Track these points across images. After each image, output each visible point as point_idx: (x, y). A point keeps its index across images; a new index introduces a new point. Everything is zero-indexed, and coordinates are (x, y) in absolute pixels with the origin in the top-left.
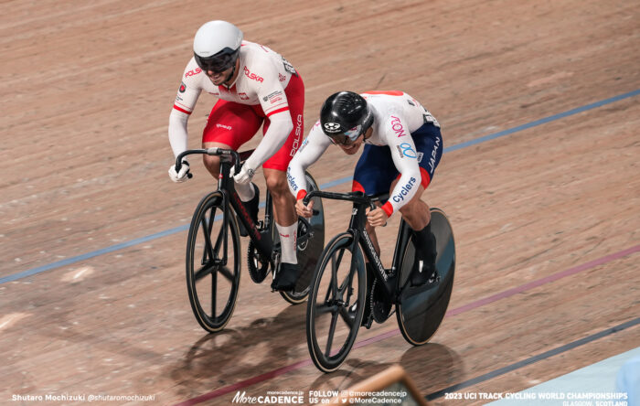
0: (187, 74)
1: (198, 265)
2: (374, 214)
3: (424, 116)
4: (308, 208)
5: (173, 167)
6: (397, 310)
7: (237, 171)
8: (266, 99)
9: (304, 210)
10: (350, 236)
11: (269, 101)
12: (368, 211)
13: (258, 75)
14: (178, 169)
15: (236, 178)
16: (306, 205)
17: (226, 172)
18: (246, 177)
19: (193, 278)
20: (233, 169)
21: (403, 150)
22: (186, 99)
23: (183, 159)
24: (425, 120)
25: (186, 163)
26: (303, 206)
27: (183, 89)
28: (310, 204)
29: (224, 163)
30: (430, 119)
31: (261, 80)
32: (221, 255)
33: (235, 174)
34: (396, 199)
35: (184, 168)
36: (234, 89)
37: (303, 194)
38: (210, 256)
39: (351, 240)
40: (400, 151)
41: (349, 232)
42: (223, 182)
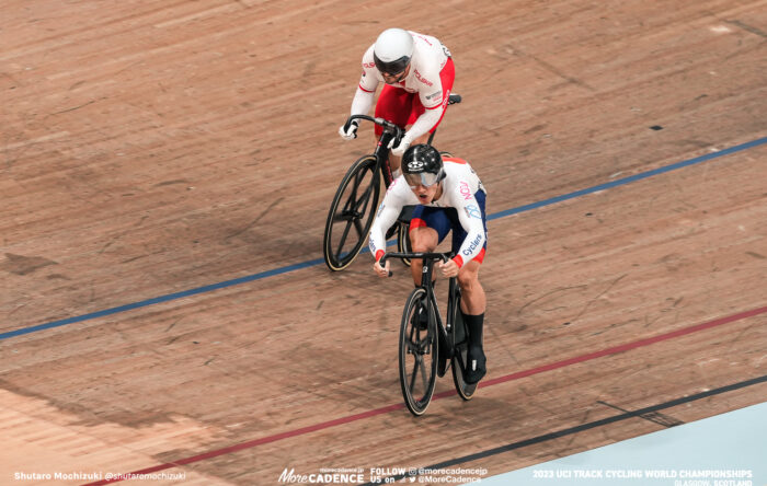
1: (340, 208)
6: (453, 363)
7: (396, 145)
8: (428, 98)
11: (431, 99)
13: (429, 80)
14: (346, 129)
15: (394, 151)
17: (386, 142)
19: (333, 217)
20: (392, 142)
21: (470, 212)
22: (366, 81)
23: (355, 120)
25: (355, 123)
26: (380, 268)
27: (363, 74)
29: (386, 134)
31: (431, 84)
32: (360, 210)
33: (393, 147)
34: (466, 252)
35: (352, 127)
36: (403, 83)
38: (352, 208)
40: (466, 212)
41: (423, 287)
42: (380, 150)
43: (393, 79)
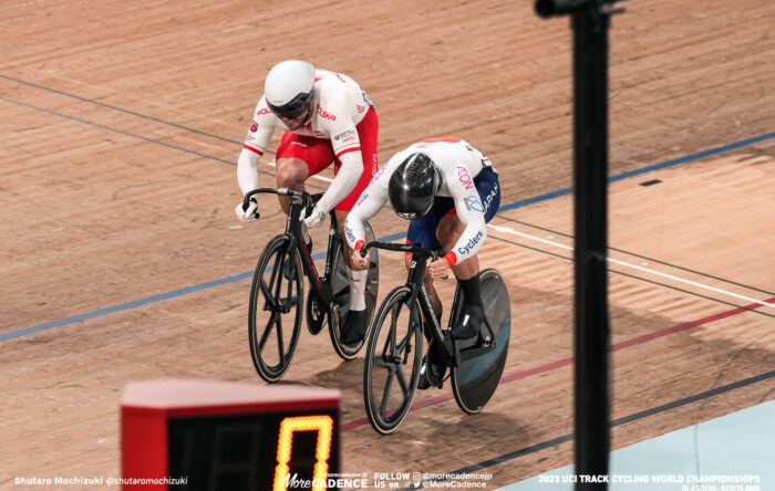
0: (260, 112)
2: (435, 265)
3: (483, 161)
4: (365, 260)
5: (240, 206)
6: (452, 375)
7: (309, 214)
9: (361, 261)
10: (408, 290)
11: (341, 140)
12: (429, 262)
13: (330, 113)
14: (245, 207)
15: (307, 221)
16: (363, 256)
17: (296, 216)
18: (318, 220)
20: (303, 212)
21: (470, 203)
22: (257, 139)
24: (483, 164)
25: (254, 200)
26: (359, 257)
27: (254, 129)
28: (368, 256)
29: (294, 205)
30: (488, 163)
31: (334, 118)
33: (306, 217)
34: (462, 250)
35: (252, 206)
36: (309, 126)
37: (361, 244)
39: (409, 294)
40: (467, 204)
41: (407, 285)
42: (291, 224)
43: (296, 124)
